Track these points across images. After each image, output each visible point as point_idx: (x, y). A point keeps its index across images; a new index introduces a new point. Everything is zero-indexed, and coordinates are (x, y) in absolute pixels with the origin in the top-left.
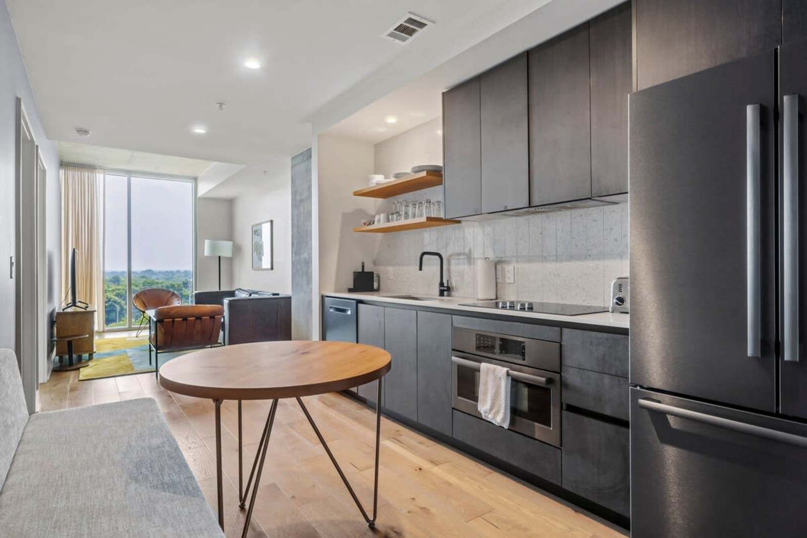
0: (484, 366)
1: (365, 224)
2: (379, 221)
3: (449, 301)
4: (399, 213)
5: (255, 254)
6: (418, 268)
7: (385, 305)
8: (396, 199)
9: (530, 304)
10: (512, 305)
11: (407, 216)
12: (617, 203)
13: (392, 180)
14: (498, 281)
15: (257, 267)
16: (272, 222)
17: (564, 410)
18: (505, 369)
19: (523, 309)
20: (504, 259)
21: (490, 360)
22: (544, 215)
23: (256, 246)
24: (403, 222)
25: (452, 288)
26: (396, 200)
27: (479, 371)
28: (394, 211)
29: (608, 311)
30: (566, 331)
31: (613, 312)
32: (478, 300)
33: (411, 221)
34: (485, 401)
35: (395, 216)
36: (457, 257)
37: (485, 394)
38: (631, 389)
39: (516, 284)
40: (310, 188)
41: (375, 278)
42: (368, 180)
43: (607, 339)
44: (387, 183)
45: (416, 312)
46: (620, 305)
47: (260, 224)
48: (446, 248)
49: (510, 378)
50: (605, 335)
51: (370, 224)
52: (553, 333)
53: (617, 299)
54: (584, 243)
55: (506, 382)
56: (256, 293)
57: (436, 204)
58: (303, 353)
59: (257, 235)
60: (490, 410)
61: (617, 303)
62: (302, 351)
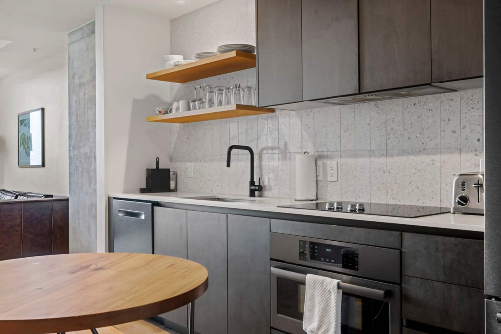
0: (310, 278)
1: (160, 112)
2: (178, 109)
3: (261, 202)
4: (202, 100)
5: (22, 149)
6: (226, 164)
7: (188, 208)
8: (198, 83)
9: (361, 205)
10: (340, 207)
11: (211, 103)
12: (456, 91)
13: (193, 62)
14: (319, 179)
15: (24, 164)
16: (43, 110)
17: (405, 327)
18: (336, 281)
19: (353, 211)
20: (325, 154)
21: (316, 270)
22: (373, 103)
23: (24, 139)
24: (207, 110)
25: (265, 186)
26: (198, 85)
27: (304, 284)
28: (195, 97)
29: (450, 212)
30: (406, 235)
31: (455, 213)
32: (296, 200)
33: (216, 109)
34: (311, 318)
35: (197, 103)
36: (270, 151)
37: (312, 310)
38: (486, 300)
39: (339, 182)
40: (93, 69)
41: (172, 176)
42: (165, 61)
43: (456, 245)
44: (188, 64)
45: (226, 215)
46: (462, 205)
47: (28, 113)
48: (258, 140)
49: (341, 291)
50: (453, 239)
51: (166, 113)
52: (392, 238)
53: (459, 198)
54: (418, 135)
55: (337, 296)
56: (24, 195)
57: (246, 90)
58: (97, 269)
59: (24, 126)
60: (317, 329)
61: (459, 203)
62: (93, 267)
